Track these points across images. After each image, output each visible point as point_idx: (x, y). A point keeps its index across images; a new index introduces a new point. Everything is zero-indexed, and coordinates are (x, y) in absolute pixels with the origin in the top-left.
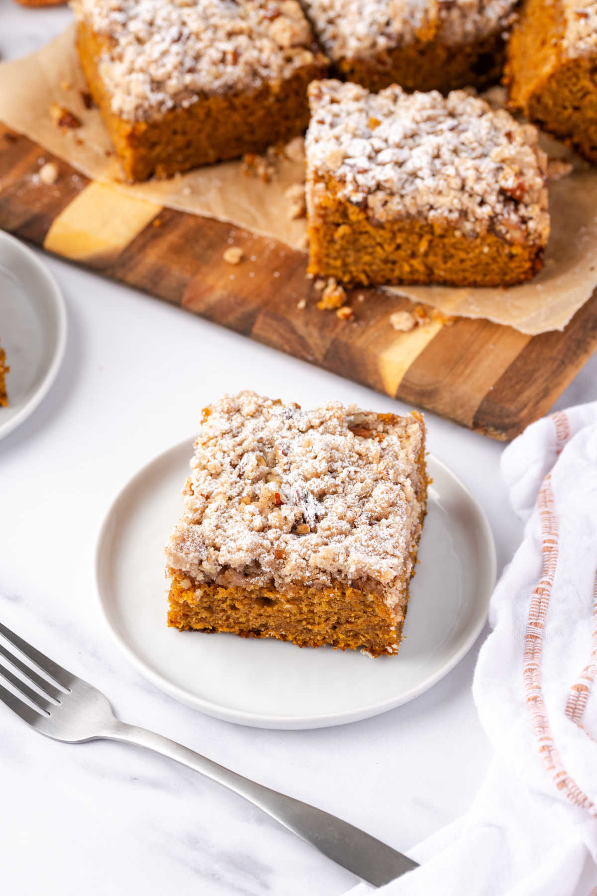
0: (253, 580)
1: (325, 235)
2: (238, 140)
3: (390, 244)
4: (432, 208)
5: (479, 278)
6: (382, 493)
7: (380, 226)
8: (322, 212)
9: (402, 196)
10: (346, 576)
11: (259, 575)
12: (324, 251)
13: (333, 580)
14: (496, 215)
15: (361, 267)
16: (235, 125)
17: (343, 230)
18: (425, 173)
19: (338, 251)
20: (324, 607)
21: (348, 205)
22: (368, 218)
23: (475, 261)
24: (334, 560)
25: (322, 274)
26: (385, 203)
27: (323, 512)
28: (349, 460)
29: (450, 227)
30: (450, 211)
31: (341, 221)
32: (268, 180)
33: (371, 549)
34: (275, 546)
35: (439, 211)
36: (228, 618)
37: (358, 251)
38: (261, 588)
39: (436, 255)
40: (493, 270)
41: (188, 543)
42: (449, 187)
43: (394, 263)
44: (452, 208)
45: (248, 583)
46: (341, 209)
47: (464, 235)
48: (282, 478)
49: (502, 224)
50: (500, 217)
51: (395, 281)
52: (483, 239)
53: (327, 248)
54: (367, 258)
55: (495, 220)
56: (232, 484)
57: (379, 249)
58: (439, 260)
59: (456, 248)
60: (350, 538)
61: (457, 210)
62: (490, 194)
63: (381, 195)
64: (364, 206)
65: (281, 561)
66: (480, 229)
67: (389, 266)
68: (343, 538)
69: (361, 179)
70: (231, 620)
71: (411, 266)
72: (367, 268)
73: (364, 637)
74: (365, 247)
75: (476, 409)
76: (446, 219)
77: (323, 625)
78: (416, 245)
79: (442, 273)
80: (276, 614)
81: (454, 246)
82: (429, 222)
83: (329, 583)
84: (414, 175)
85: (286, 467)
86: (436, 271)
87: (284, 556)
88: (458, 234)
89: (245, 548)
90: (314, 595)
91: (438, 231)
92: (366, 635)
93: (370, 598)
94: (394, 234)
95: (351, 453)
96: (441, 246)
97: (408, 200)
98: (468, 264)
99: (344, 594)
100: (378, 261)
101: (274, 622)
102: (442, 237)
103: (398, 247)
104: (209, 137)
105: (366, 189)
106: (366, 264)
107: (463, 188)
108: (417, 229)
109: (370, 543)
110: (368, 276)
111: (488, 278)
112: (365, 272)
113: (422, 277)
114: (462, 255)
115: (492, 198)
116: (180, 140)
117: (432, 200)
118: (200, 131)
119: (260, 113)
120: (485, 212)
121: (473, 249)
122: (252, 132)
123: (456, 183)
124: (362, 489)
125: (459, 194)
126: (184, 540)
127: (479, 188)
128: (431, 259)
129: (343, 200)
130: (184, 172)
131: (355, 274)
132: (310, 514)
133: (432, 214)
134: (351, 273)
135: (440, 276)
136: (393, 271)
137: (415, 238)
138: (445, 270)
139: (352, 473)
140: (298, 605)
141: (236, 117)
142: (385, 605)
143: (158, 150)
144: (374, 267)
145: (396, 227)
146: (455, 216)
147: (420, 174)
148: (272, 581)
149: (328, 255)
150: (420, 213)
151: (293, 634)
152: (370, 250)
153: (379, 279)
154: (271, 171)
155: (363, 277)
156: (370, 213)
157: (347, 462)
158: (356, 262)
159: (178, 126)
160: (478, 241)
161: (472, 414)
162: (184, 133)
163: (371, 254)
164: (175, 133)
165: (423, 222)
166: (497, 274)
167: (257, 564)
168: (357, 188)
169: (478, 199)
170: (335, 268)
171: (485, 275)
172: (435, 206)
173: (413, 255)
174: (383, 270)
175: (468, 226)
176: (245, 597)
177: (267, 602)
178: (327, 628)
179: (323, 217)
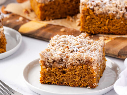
0: (61, 65)
1: (84, 19)
2: (66, 13)
3: (99, 22)
4: (109, 11)
5: (121, 32)
7: (97, 16)
8: (83, 12)
9: (102, 8)
10: (83, 61)
11: (62, 63)
12: (84, 24)
13: (80, 63)
14: (125, 13)
15: (93, 29)
16: (65, 9)
17: (88, 17)
18: (108, 3)
19: (87, 24)
20: (78, 72)
21: (89, 9)
22: (94, 14)
23: (120, 27)
24: (80, 56)
25: (83, 31)
26: (98, 10)
27: (79, 49)
29: (114, 16)
30: (114, 12)
31: (88, 15)
32: (72, 21)
34: (66, 55)
35: (111, 11)
36: (55, 78)
37: (92, 24)
38: (63, 68)
39: (110, 25)
40: (124, 30)
41: (45, 54)
42: (113, 6)
43: (100, 27)
44: (114, 11)
45: (59, 66)
46: (88, 11)
47: (117, 19)
48: (69, 46)
49: (126, 15)
50: (125, 14)
51: (101, 33)
52: (121, 19)
53: (84, 23)
54: (94, 26)
55: (124, 14)
56: (57, 46)
57: (97, 23)
58: (111, 27)
59: (115, 23)
60: (85, 53)
61: (115, 11)
62: (123, 8)
63: (97, 7)
64: (93, 10)
65: (68, 58)
66: (121, 16)
67: (99, 29)
68: (83, 53)
69: (93, 3)
70: (55, 79)
71: (105, 28)
72: (94, 29)
73: (88, 82)
74: (94, 23)
75: (118, 51)
76: (112, 13)
77: (78, 78)
78: (106, 22)
79: (112, 30)
80: (66, 76)
81: (115, 22)
82: (109, 15)
83: (79, 64)
84: (105, 4)
85: (70, 44)
86: (110, 30)
87: (68, 57)
88: (115, 18)
89: (59, 54)
90: (75, 68)
91: (111, 18)
92: (88, 81)
93: (89, 67)
94: (100, 18)
95: (86, 42)
96: (111, 22)
97: (103, 9)
98: (118, 28)
99: (83, 67)
100: (97, 27)
101: (66, 78)
102: (112, 20)
103: (101, 23)
104: (59, 11)
105: (94, 6)
106: (94, 28)
107: (117, 7)
108: (106, 17)
110: (94, 31)
111: (123, 32)
112: (93, 30)
113: (107, 32)
114: (117, 25)
115: (123, 9)
116: (52, 11)
117: (109, 9)
118: (57, 9)
119: (71, 6)
120: (122, 12)
121: (119, 23)
122: (69, 11)
123: (115, 5)
124: (88, 47)
125: (116, 8)
127: (120, 6)
128: (109, 26)
129: (88, 9)
130: (53, 19)
131: (91, 31)
132: (75, 50)
133: (109, 12)
134: (90, 30)
135: (111, 31)
136: (100, 30)
137: (105, 20)
138: (113, 30)
139: (86, 45)
140: (71, 72)
141: (66, 6)
142: (93, 69)
143: (47, 13)
144: (96, 29)
145: (101, 16)
146: (115, 13)
147: (107, 3)
148: (66, 65)
149: (85, 25)
150: (106, 12)
151: (70, 82)
152: (95, 24)
153: (97, 32)
155: (93, 32)
156: (95, 12)
158: (91, 27)
159: (52, 7)
160: (120, 20)
161: (118, 53)
162: (53, 9)
163: (95, 25)
164: (51, 8)
165: (107, 15)
166: (125, 31)
167: (62, 60)
168: (92, 5)
169: (120, 9)
170: (86, 29)
171: (122, 31)
172: (110, 10)
173: (105, 25)
174: (98, 30)
175: (118, 16)
176: (59, 71)
177: (64, 72)
178: (79, 79)
179: (84, 13)
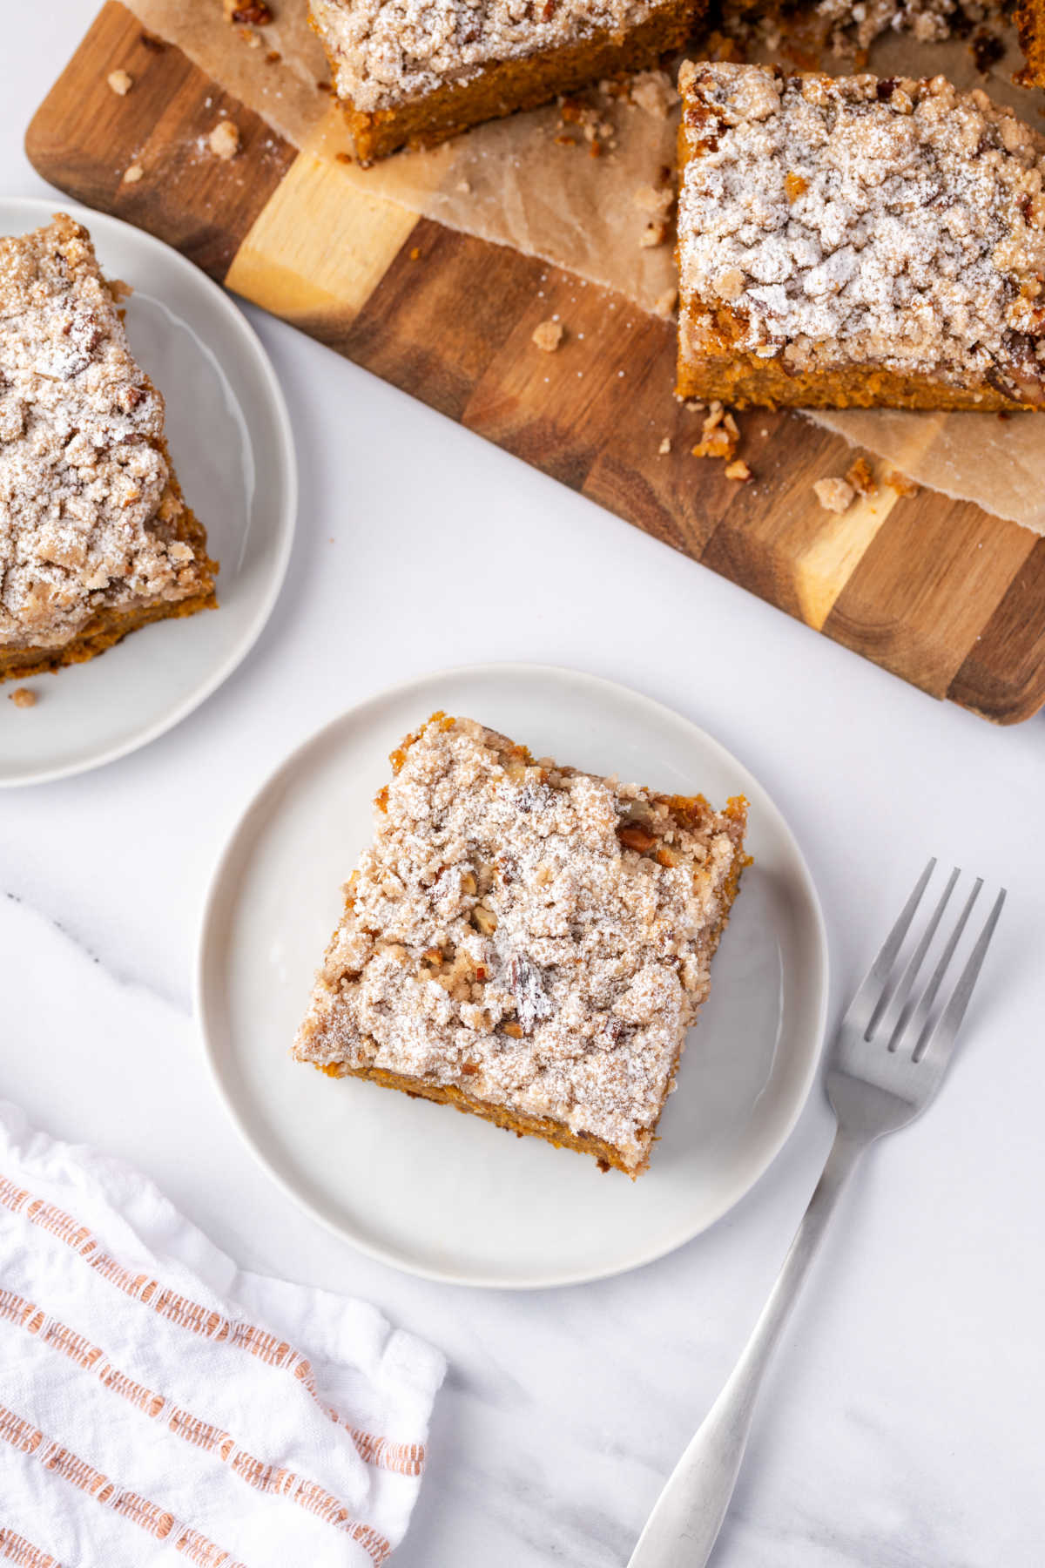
6: (645, 994)
27: (547, 1011)
28: (606, 907)
32: (601, 150)
33: (609, 1094)
34: (465, 1059)
41: (330, 1035)
48: (496, 920)
56: (415, 925)
60: (580, 1067)
65: (472, 1078)
68: (570, 1066)
85: (505, 905)
87: (475, 1074)
95: (611, 897)
109: (609, 1086)
124: (617, 971)
126: (324, 1030)
132: (526, 1012)
139: (607, 937)
143: (412, 123)
154: (605, 131)
157: (603, 912)
164: (443, 103)
167: (433, 1074)
